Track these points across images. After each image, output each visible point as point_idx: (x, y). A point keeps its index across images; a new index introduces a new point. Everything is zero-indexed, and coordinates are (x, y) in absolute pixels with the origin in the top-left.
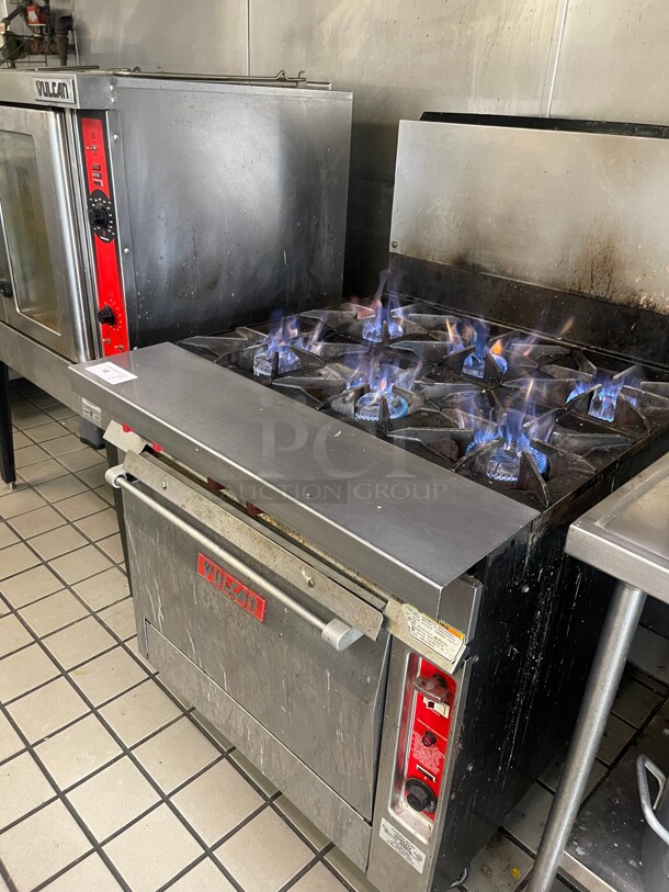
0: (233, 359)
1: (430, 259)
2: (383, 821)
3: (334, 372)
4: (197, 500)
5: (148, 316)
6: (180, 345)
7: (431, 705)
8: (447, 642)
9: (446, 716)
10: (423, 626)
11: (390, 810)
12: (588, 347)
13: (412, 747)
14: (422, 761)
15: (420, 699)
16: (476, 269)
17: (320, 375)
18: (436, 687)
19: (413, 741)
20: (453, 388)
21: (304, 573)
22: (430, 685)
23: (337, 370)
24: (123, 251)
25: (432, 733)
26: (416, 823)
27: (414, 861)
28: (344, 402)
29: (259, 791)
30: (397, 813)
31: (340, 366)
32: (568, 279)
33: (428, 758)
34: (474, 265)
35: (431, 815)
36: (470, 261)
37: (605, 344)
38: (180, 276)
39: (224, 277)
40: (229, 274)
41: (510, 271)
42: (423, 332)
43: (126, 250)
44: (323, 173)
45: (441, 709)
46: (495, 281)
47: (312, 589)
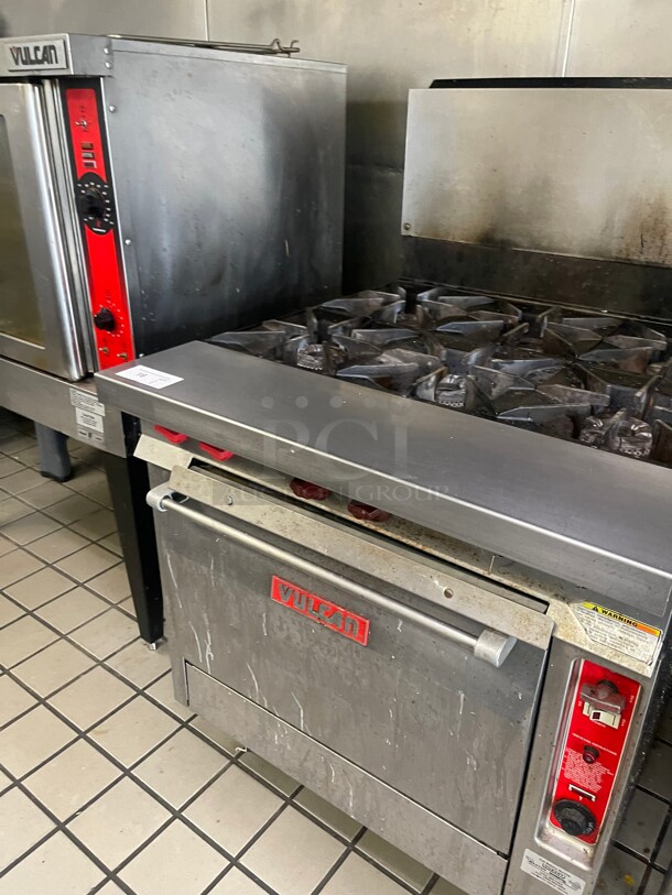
0: (279, 353)
1: (450, 239)
2: (527, 852)
3: (393, 359)
4: (278, 513)
5: (153, 317)
6: (209, 343)
7: (597, 716)
8: (636, 641)
9: (616, 726)
10: (601, 626)
11: (537, 840)
12: (639, 318)
13: (564, 765)
14: (577, 781)
15: (579, 710)
16: (504, 245)
17: (381, 363)
18: (610, 695)
19: (565, 760)
20: (533, 364)
21: (436, 582)
22: (603, 694)
23: (399, 356)
24: (124, 243)
25: (594, 748)
26: (569, 849)
27: (568, 890)
28: (427, 388)
29: (337, 837)
30: (545, 842)
31: (403, 351)
32: (615, 247)
33: (584, 776)
34: (503, 242)
35: (590, 838)
36: (499, 236)
37: (657, 313)
38: (185, 271)
39: (229, 270)
40: (234, 268)
41: (545, 244)
42: (462, 314)
43: (128, 242)
44: (321, 153)
45: (609, 719)
46: (527, 256)
47: (449, 600)
